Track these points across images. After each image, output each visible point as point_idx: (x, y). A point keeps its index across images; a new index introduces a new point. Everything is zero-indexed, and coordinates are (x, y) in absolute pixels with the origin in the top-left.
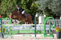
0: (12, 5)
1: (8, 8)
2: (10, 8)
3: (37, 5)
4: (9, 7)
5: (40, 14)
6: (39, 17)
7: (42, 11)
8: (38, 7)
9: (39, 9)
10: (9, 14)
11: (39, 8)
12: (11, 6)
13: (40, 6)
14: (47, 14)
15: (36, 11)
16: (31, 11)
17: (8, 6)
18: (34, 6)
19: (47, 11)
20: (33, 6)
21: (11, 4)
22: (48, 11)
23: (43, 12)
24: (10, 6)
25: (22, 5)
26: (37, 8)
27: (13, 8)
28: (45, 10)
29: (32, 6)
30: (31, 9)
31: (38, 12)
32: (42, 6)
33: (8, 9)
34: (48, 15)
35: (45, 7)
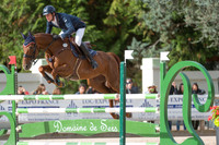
0: (22, 8)
1: (8, 21)
2: (13, 20)
3: (136, 8)
4: (12, 15)
5: (146, 48)
6: (144, 60)
7: (155, 36)
8: (139, 17)
9: (144, 24)
10: (12, 48)
11: (142, 20)
12: (20, 13)
13: (147, 10)
14: (178, 49)
15: (132, 35)
16: (109, 34)
17: (6, 14)
18: (120, 9)
19: (178, 33)
20: (117, 12)
21: (19, 4)
22: (184, 34)
23: (163, 38)
24: (17, 12)
25: (70, 7)
26: (135, 22)
27: (30, 21)
28: (168, 29)
29: (111, 12)
30: (107, 27)
31: (140, 38)
32: (156, 11)
33: (6, 27)
34: (182, 52)
35: (168, 17)
